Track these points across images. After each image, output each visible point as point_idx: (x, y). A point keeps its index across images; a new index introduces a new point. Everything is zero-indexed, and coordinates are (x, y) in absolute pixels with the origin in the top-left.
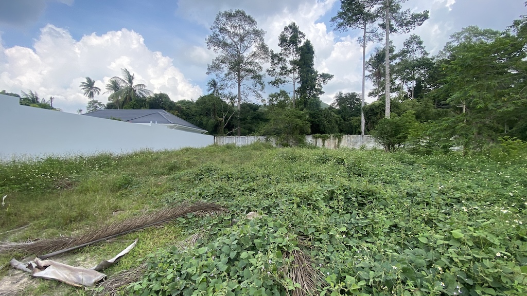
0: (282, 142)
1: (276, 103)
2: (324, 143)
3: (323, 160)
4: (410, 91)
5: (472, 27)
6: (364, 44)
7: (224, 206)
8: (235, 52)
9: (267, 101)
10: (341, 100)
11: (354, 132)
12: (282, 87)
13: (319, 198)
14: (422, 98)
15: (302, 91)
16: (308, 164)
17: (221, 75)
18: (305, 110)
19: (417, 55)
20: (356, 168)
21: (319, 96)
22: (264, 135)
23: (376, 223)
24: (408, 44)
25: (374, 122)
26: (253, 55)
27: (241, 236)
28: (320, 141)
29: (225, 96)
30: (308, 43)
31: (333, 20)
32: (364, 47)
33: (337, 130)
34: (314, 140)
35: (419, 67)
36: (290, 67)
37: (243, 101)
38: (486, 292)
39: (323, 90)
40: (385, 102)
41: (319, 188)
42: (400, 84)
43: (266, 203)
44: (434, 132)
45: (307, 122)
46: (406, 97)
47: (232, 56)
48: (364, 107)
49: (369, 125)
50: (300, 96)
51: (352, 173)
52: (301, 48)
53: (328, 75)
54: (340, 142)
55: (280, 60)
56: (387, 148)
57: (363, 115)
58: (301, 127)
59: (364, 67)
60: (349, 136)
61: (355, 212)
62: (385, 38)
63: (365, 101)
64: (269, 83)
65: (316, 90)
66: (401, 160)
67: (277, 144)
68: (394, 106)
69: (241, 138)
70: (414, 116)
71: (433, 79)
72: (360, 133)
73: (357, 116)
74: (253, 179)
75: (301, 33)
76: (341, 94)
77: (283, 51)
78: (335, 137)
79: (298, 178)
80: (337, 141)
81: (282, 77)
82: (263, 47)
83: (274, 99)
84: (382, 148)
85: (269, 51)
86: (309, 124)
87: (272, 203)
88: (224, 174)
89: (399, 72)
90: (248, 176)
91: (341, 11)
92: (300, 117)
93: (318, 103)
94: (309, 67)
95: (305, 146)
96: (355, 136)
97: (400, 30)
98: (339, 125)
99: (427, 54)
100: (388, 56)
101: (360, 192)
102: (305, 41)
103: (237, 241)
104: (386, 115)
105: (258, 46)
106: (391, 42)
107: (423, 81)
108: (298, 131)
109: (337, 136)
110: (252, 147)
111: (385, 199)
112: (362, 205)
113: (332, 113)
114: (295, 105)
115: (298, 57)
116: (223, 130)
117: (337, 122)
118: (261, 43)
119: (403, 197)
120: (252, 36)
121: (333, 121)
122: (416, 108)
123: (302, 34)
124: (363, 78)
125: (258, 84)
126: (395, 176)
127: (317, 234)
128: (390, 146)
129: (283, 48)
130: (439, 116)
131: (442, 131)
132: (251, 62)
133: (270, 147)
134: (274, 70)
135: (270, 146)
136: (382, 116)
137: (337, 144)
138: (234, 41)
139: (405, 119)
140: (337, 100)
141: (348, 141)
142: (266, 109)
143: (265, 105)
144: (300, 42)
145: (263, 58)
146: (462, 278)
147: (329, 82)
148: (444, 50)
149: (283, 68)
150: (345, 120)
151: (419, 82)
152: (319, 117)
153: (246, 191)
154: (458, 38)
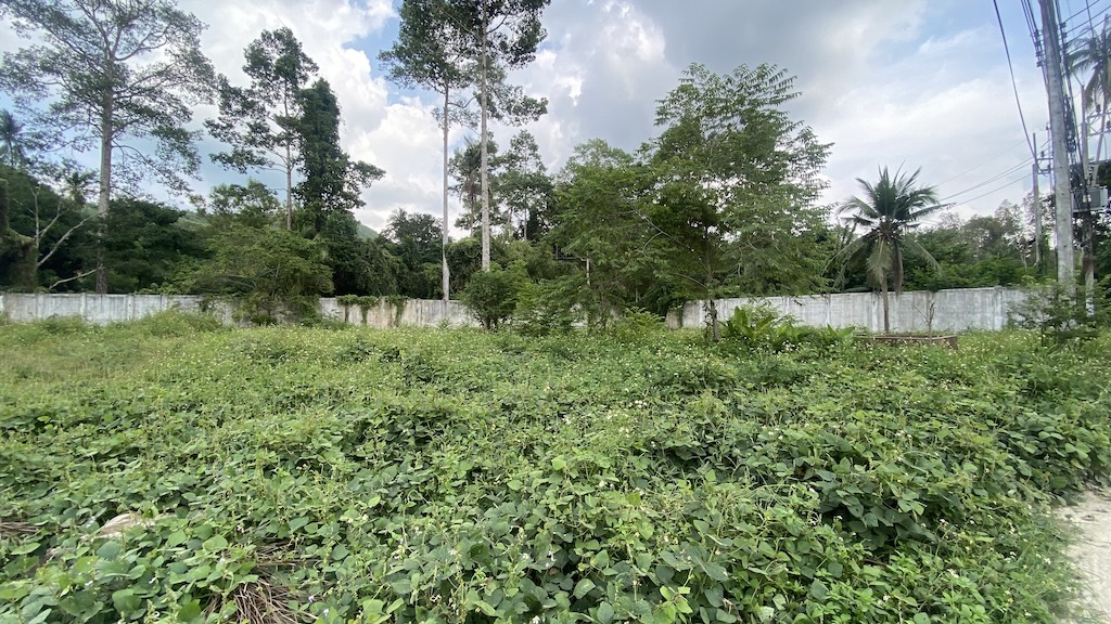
0: (252, 312)
1: (236, 210)
2: (364, 316)
3: (356, 354)
4: (521, 227)
5: (601, 142)
6: (446, 124)
7: (14, 514)
8: (97, 51)
9: (209, 201)
10: (403, 225)
11: (429, 294)
12: (253, 174)
13: (329, 444)
14: (538, 240)
15: (311, 190)
16: (316, 366)
17: (34, 105)
18: (317, 237)
19: (530, 167)
20: (422, 366)
21: (354, 210)
22: (194, 292)
23: (444, 472)
24: (517, 144)
25: (464, 277)
26: (160, 74)
27: (64, 592)
28: (355, 311)
29: (47, 170)
30: (322, 87)
31: (384, 56)
32: (446, 131)
33: (395, 287)
34: (342, 309)
35: (533, 187)
36: (276, 130)
37: (120, 192)
38: (589, 548)
39: (361, 198)
40: (481, 240)
41: (334, 418)
42: (506, 212)
43: (173, 482)
44: (549, 299)
45: (322, 267)
46: (516, 236)
47: (84, 57)
48: (447, 247)
49: (457, 281)
50: (305, 204)
51: (414, 378)
52: (305, 94)
53: (372, 168)
54: (400, 312)
55: (248, 106)
56: (485, 325)
57: (445, 260)
58: (308, 278)
59: (445, 168)
60: (420, 300)
61: (408, 458)
62: (480, 124)
63: (449, 235)
64: (215, 158)
65: (346, 196)
66: (505, 347)
67: (237, 319)
68: (498, 251)
69: (108, 301)
70: (526, 270)
71: (552, 211)
72: (440, 296)
73: (436, 263)
74: (136, 419)
75: (306, 59)
76: (403, 214)
77: (257, 88)
78: (391, 303)
79: (284, 401)
80: (394, 310)
81: (253, 148)
82: (196, 62)
83: (231, 200)
84: (477, 324)
85: (216, 75)
86: (328, 272)
87: (194, 479)
88: (20, 413)
89: (506, 191)
90: (117, 412)
91: (400, 43)
92: (304, 254)
93: (350, 227)
94: (327, 141)
95: (319, 321)
96: (431, 301)
97: (506, 117)
98: (400, 278)
99: (545, 169)
100: (486, 157)
101: (421, 416)
102: (317, 80)
103: (48, 611)
104: (484, 265)
105: (178, 52)
106: (491, 134)
107: (540, 213)
108: (298, 288)
109: (394, 301)
110: (146, 328)
111: (464, 422)
112: (422, 441)
113: (384, 251)
114: (292, 222)
115: (297, 112)
116: (33, 274)
117: (394, 270)
118: (188, 49)
119: (496, 412)
120: (159, 22)
121: (386, 268)
122: (529, 256)
123: (310, 61)
124: (445, 190)
125: (177, 155)
126: (490, 376)
127: (310, 529)
128: (489, 320)
129: (257, 81)
130: (560, 271)
131: (558, 297)
132: (151, 90)
133: (214, 326)
134: (231, 126)
135: (213, 322)
136: (478, 267)
137: (394, 317)
138: (93, 18)
139: (513, 275)
140: (395, 225)
141: (417, 311)
142: (205, 225)
143: (202, 212)
144: (305, 78)
145: (193, 89)
146: (559, 534)
147: (375, 183)
148: (567, 168)
149: (256, 128)
150: (411, 269)
151: (534, 213)
152: (353, 258)
153: (106, 457)
154: (583, 153)
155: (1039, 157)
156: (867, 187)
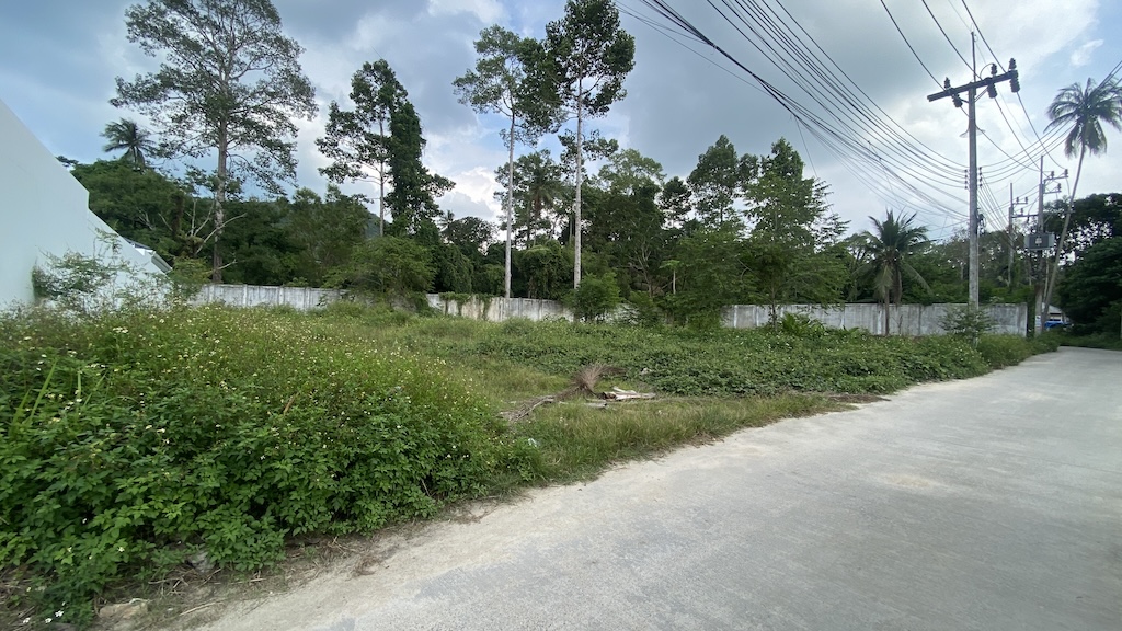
2: (460, 309)
5: (634, 152)
6: (511, 143)
28: (453, 305)
30: (410, 109)
31: (459, 82)
32: (511, 149)
34: (444, 303)
49: (531, 282)
53: (445, 179)
54: (487, 308)
57: (508, 263)
60: (502, 298)
65: (429, 206)
72: (503, 294)
75: (399, 87)
78: (480, 299)
80: (483, 306)
96: (510, 299)
109: (482, 298)
128: (587, 317)
129: (359, 105)
134: (335, 144)
137: (482, 311)
152: (440, 260)
154: (616, 162)
155: (1014, 201)
156: (877, 223)
